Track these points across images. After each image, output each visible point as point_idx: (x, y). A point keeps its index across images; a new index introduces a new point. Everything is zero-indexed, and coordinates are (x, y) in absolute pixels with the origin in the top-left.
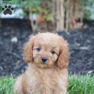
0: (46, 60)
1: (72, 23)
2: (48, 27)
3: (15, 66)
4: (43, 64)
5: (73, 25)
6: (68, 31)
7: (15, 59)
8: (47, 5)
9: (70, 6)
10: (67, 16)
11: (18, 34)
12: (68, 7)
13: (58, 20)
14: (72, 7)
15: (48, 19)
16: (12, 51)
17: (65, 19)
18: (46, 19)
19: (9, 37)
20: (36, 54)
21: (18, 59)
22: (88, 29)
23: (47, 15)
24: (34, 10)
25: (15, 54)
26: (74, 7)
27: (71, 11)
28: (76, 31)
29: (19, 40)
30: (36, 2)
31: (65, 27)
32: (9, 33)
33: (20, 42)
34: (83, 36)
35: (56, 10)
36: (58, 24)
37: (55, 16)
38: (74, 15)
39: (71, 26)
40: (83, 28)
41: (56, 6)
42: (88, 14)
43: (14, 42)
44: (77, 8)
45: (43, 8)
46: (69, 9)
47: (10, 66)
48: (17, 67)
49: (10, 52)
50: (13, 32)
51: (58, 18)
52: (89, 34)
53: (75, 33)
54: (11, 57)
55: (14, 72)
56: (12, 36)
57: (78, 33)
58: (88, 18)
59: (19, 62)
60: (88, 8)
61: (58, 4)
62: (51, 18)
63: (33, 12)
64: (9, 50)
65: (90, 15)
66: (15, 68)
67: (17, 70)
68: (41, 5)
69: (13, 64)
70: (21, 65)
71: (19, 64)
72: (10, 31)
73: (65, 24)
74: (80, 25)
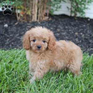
0: (40, 47)
1: (42, 16)
2: (27, 19)
3: (6, 42)
4: (39, 50)
5: (42, 18)
6: (39, 22)
7: (6, 38)
8: (27, 4)
9: (41, 6)
10: (39, 12)
11: (8, 22)
12: (40, 7)
13: (34, 15)
14: (42, 7)
15: (27, 13)
16: (5, 33)
17: (38, 14)
18: (26, 13)
19: (3, 24)
20: (33, 44)
21: (8, 38)
22: (51, 21)
23: (27, 11)
24: (19, 7)
25: (6, 35)
26: (44, 7)
27: (42, 9)
28: (44, 21)
29: (9, 26)
30: (20, 2)
31: (37, 19)
32: (3, 21)
33: (9, 27)
34: (48, 25)
35: (32, 8)
36: (33, 17)
37: (31, 12)
38: (43, 12)
39: (41, 18)
40: (48, 20)
41: (32, 5)
42: (52, 11)
43: (6, 27)
44: (45, 7)
45: (24, 6)
46: (41, 8)
47: (3, 42)
48: (7, 43)
49: (3, 33)
50: (5, 21)
51: (33, 13)
52: (52, 24)
53: (44, 23)
54: (4, 36)
55: (5, 46)
56: (4, 23)
57: (46, 23)
58: (52, 14)
59: (8, 40)
60: (52, 7)
61: (34, 5)
62: (29, 13)
63: (18, 9)
64: (2, 32)
65: (53, 12)
66: (6, 44)
67: (7, 45)
68: (23, 5)
69: (5, 41)
70: (10, 41)
71: (9, 41)
72: (3, 20)
73: (37, 17)
74: (47, 18)
